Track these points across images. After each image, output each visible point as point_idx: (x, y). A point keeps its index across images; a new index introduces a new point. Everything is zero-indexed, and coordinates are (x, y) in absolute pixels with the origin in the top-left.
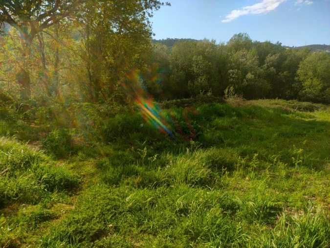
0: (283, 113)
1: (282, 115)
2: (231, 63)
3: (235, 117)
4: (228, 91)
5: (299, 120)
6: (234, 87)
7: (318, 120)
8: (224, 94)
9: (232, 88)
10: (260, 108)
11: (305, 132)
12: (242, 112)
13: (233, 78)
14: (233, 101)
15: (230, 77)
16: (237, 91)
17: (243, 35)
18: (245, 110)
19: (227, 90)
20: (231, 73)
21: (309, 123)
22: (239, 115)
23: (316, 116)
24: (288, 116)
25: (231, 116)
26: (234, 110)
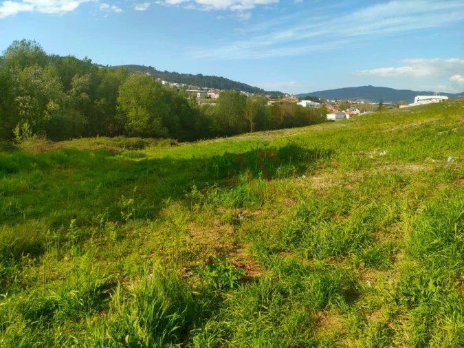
0: (108, 155)
1: (106, 158)
2: (17, 86)
3: (37, 171)
4: (21, 131)
5: (128, 162)
6: (30, 123)
7: (149, 158)
8: (13, 136)
9: (26, 126)
10: (77, 152)
11: (136, 176)
12: (48, 161)
13: (26, 109)
14: (31, 145)
15: (19, 109)
16: (35, 130)
17: (29, 43)
18: (53, 158)
19: (17, 129)
20: (21, 101)
21: (141, 163)
22: (43, 166)
23: (148, 154)
24: (114, 158)
25: (29, 170)
26: (34, 161)
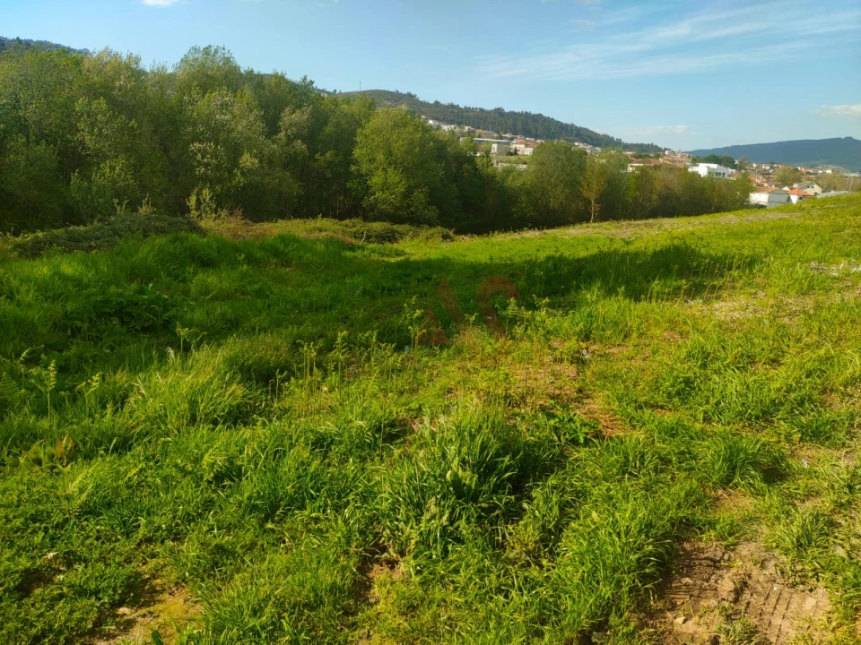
0: (344, 249)
1: (343, 254)
2: (194, 124)
3: (245, 267)
4: (198, 200)
5: (377, 262)
6: (212, 189)
7: (413, 258)
8: (188, 210)
9: (206, 193)
10: (296, 240)
11: (399, 285)
12: (259, 254)
13: (207, 165)
14: (220, 226)
15: (195, 164)
16: (220, 202)
17: (216, 51)
18: (262, 248)
19: (193, 199)
20: (199, 151)
21: (399, 265)
22: (251, 260)
23: (407, 250)
24: (355, 254)
25: (234, 264)
26: (237, 250)
